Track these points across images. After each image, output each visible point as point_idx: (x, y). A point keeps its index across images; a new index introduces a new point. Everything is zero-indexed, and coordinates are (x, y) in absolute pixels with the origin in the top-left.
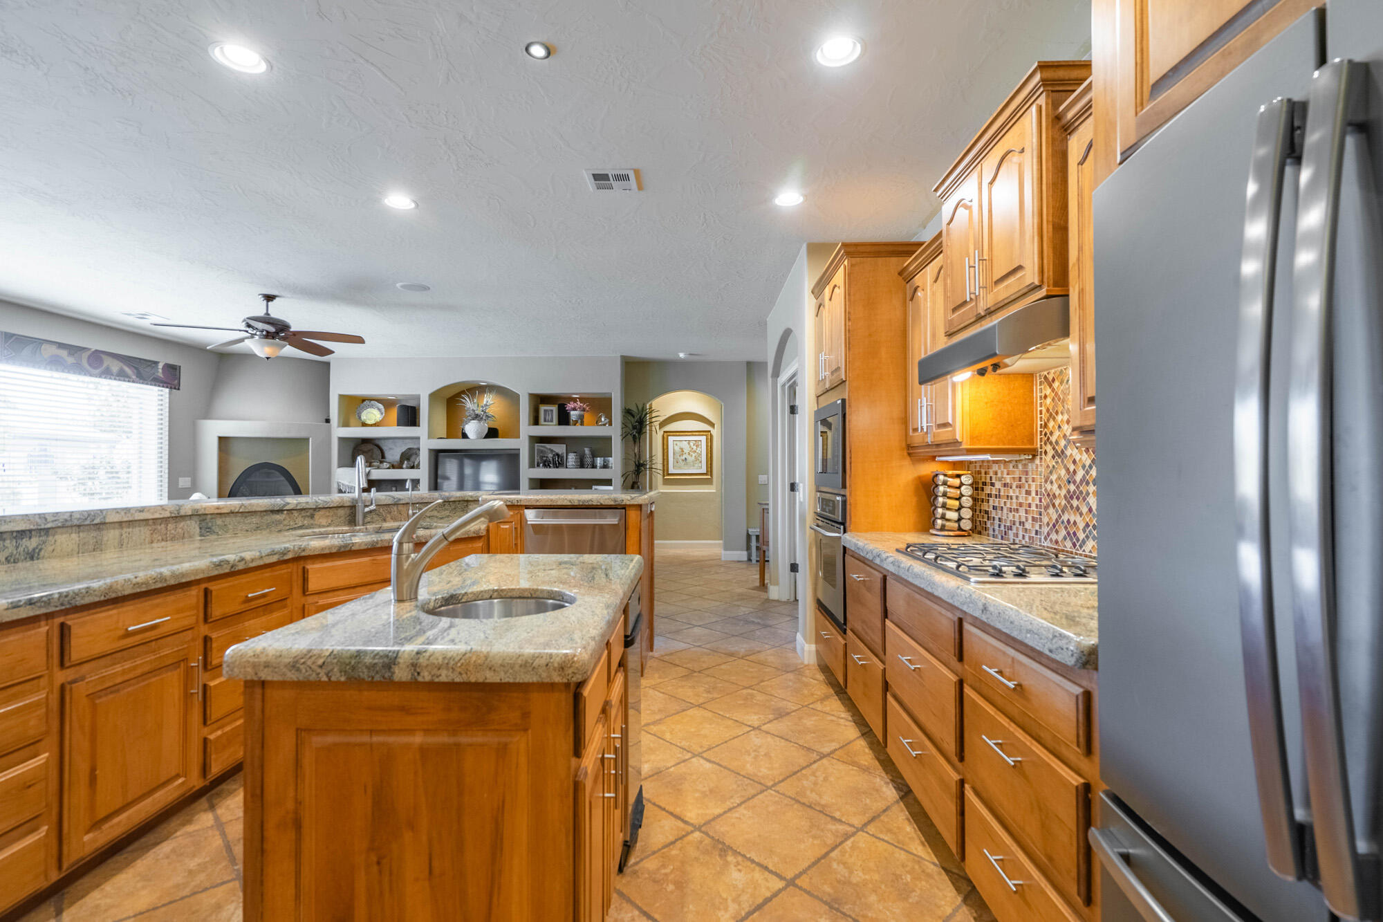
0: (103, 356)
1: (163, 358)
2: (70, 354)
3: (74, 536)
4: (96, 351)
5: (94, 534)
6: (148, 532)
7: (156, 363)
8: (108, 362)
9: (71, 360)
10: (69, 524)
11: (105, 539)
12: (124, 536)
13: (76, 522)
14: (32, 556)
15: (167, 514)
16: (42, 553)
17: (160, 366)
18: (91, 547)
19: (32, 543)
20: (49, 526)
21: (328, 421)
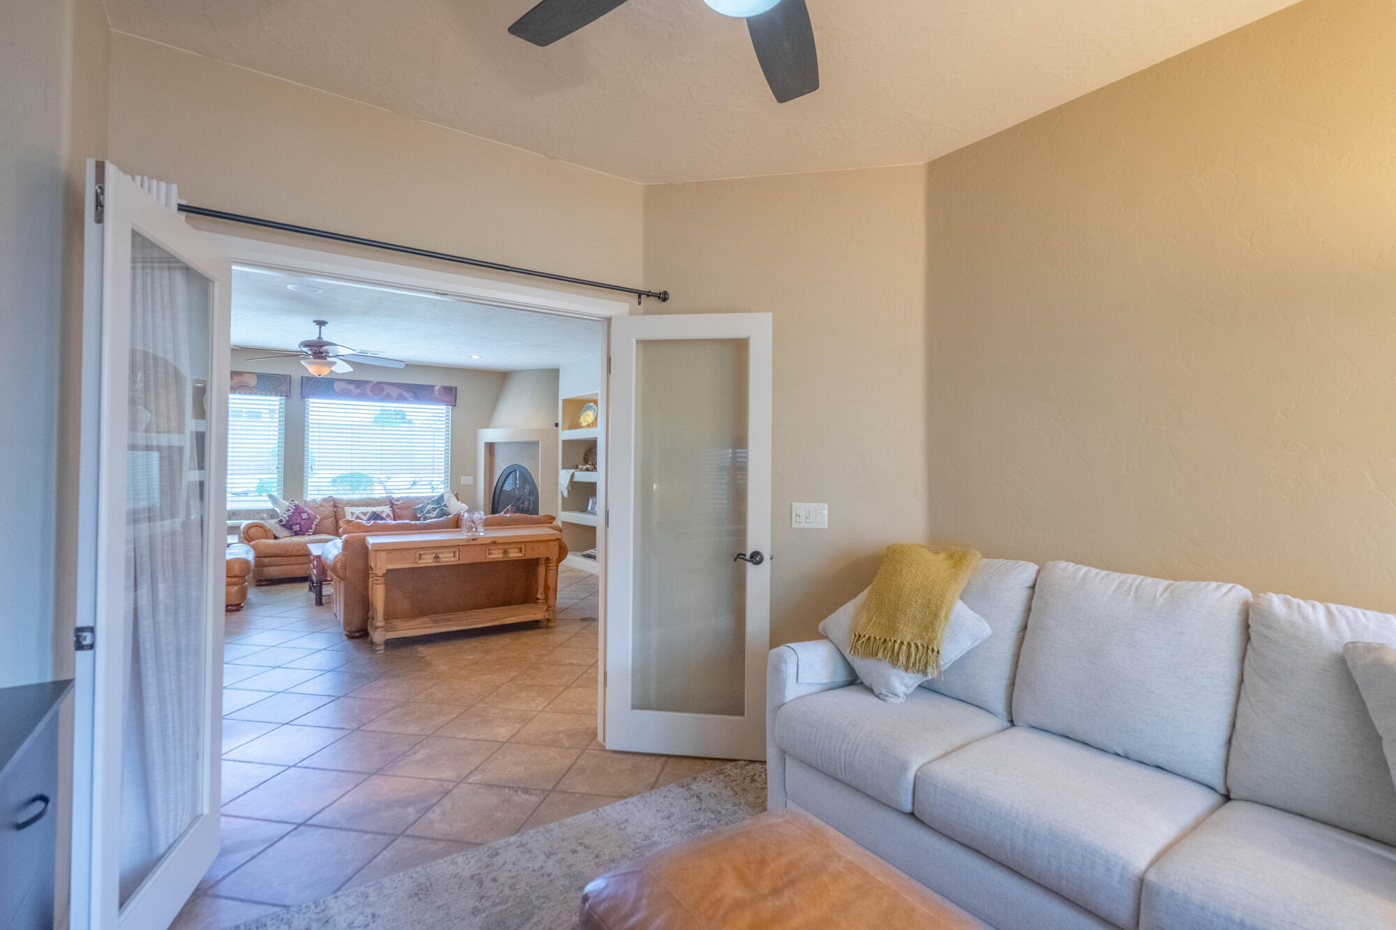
0: (384, 386)
1: (438, 382)
2: (356, 387)
4: (378, 382)
7: (432, 387)
8: (387, 390)
9: (357, 391)
17: (437, 388)
21: (557, 425)
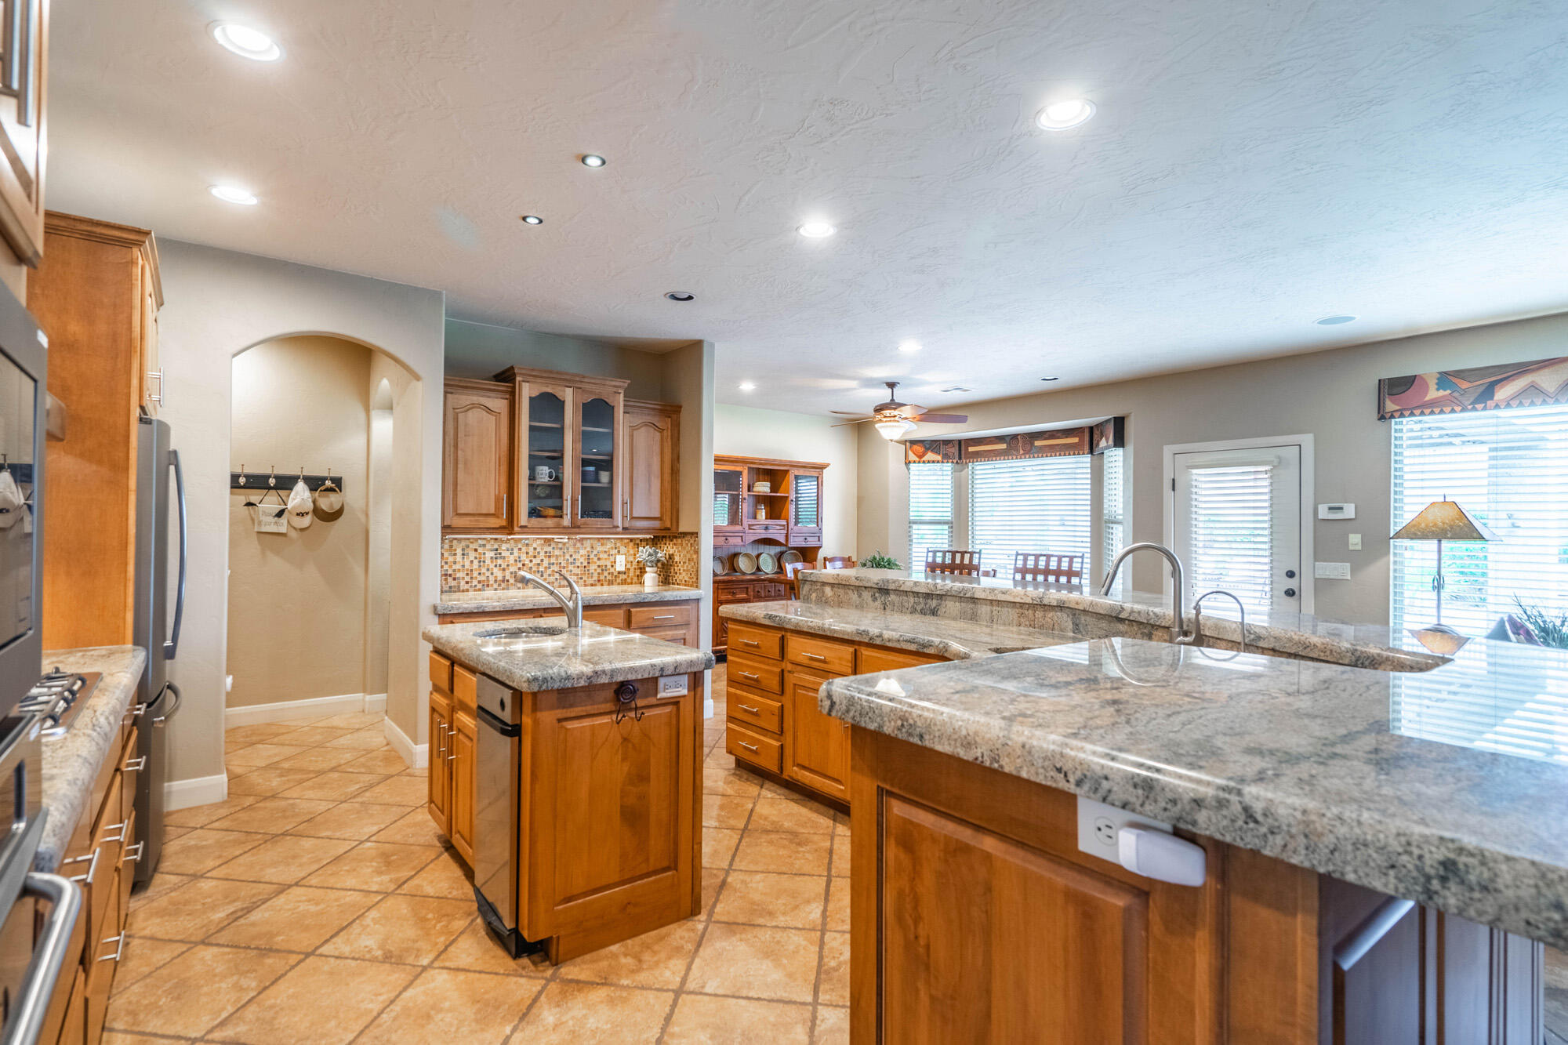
3: (958, 604)
5: (972, 606)
6: (1016, 616)
10: (949, 594)
11: (979, 612)
12: (994, 613)
13: (954, 593)
14: (934, 612)
15: (1029, 601)
16: (939, 612)
18: (969, 616)
19: (934, 603)
20: (938, 593)
